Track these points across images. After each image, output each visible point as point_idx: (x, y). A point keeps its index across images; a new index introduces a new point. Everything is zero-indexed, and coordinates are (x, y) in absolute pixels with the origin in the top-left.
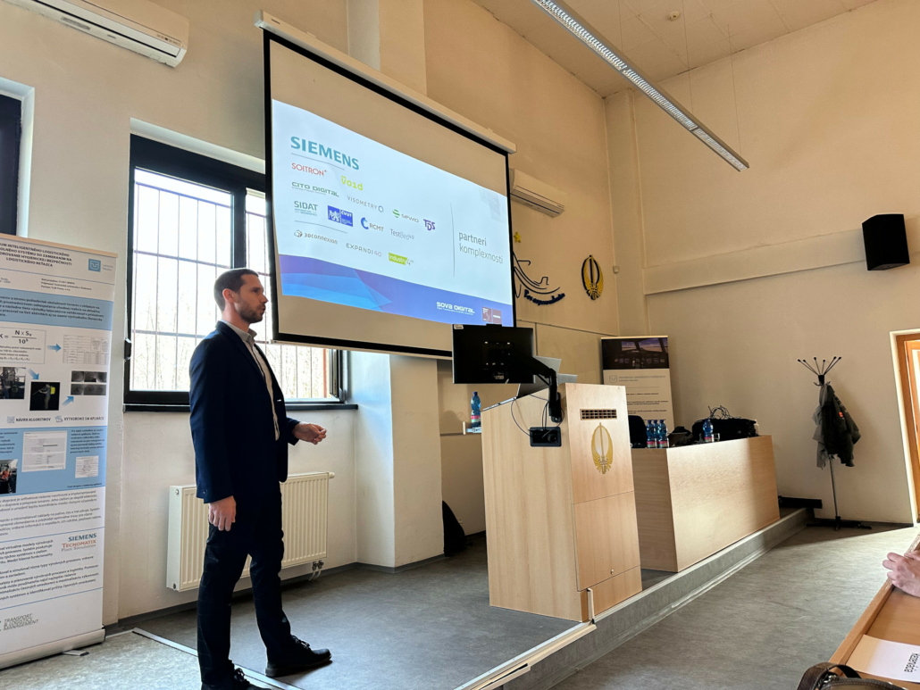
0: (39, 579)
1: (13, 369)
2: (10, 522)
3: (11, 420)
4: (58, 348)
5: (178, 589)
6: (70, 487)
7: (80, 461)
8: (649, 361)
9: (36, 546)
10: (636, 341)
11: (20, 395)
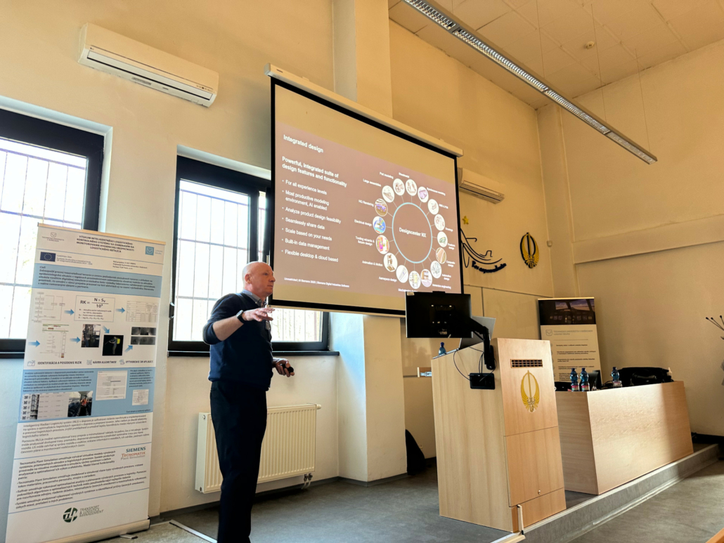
0: (105, 480)
1: (92, 326)
2: (86, 437)
3: (89, 363)
4: (123, 310)
5: (203, 491)
6: (128, 412)
7: (136, 392)
8: (579, 318)
9: (103, 455)
10: (568, 302)
11: (96, 345)
